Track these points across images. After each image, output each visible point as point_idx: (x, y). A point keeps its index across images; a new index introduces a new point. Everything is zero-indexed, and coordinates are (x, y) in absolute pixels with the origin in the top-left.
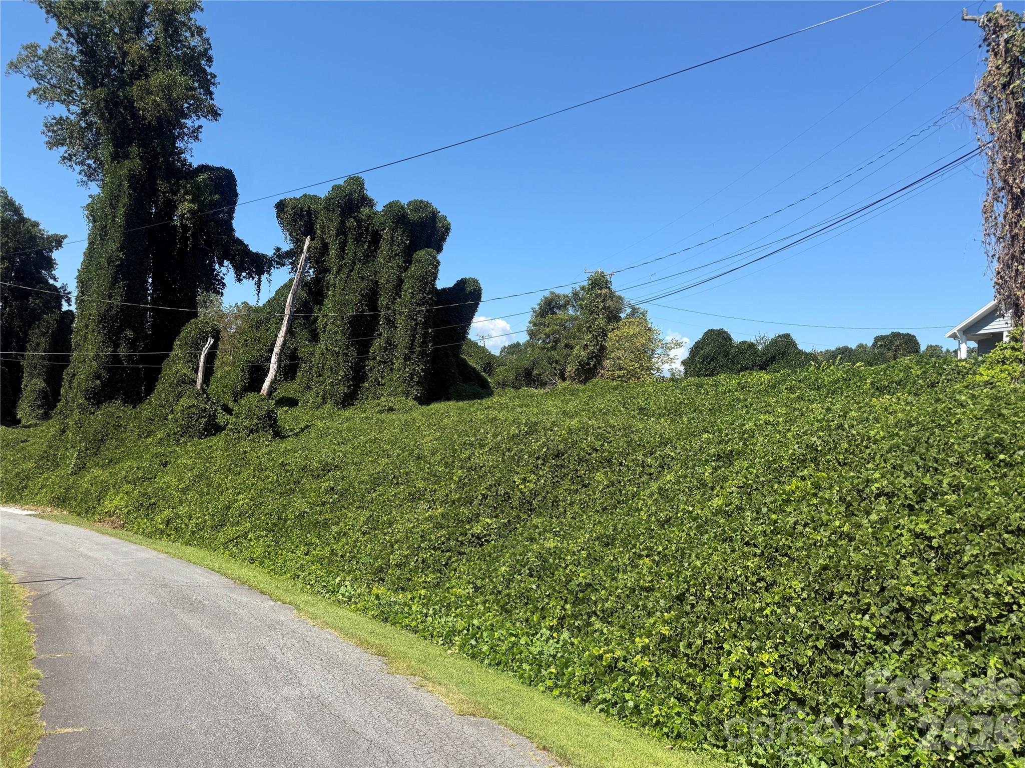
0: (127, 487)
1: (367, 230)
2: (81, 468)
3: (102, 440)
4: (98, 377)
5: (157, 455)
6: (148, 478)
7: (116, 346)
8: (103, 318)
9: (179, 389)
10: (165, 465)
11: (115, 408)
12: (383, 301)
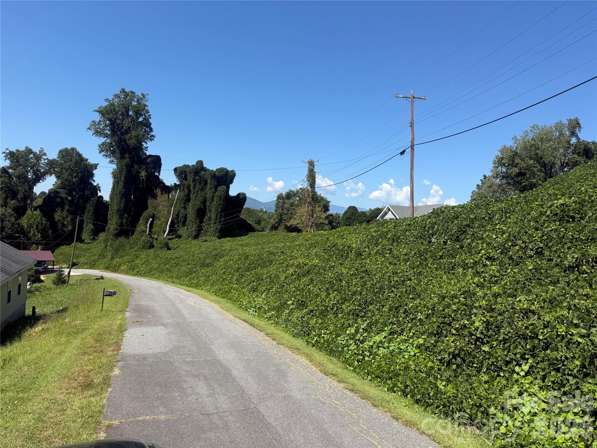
0: (127, 264)
1: (203, 179)
2: (112, 258)
3: (118, 250)
4: (117, 229)
5: (135, 255)
6: (133, 261)
7: (122, 219)
8: (118, 211)
9: (142, 234)
10: (137, 257)
11: (122, 239)
12: (208, 204)
